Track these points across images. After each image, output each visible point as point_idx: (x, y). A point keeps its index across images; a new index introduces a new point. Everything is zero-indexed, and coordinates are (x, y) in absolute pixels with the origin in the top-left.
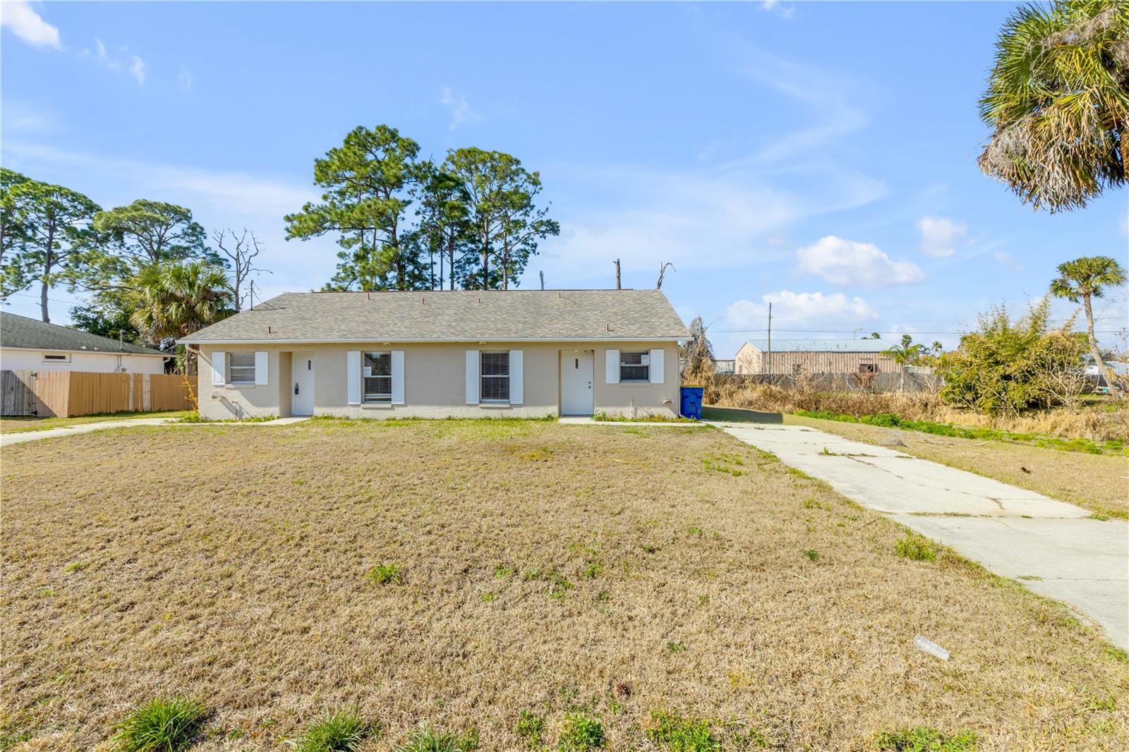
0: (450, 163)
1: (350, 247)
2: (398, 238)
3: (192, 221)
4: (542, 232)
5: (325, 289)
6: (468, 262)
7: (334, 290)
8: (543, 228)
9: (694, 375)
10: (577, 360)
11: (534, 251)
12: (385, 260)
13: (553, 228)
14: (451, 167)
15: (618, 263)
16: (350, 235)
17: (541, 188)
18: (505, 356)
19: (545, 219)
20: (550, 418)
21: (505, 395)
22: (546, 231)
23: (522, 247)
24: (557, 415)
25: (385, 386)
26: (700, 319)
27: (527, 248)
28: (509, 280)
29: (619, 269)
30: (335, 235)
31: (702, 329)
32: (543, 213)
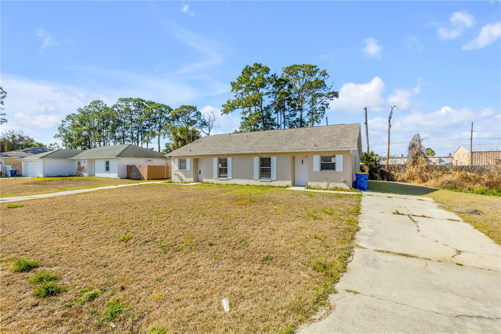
0: (284, 73)
1: (246, 114)
2: (263, 109)
3: (197, 111)
4: (330, 97)
5: (235, 132)
6: (291, 116)
7: (238, 132)
8: (331, 96)
9: (412, 166)
10: (303, 160)
11: (327, 107)
12: (255, 119)
13: (336, 95)
14: (286, 75)
15: (366, 109)
16: (246, 109)
17: (329, 76)
18: (269, 159)
19: (331, 91)
20: (288, 186)
21: (269, 176)
22: (332, 97)
23: (321, 105)
24: (291, 185)
25: (226, 171)
26: (418, 135)
27: (323, 106)
28: (315, 122)
29: (366, 112)
30: (240, 110)
31: (419, 140)
32: (330, 89)
